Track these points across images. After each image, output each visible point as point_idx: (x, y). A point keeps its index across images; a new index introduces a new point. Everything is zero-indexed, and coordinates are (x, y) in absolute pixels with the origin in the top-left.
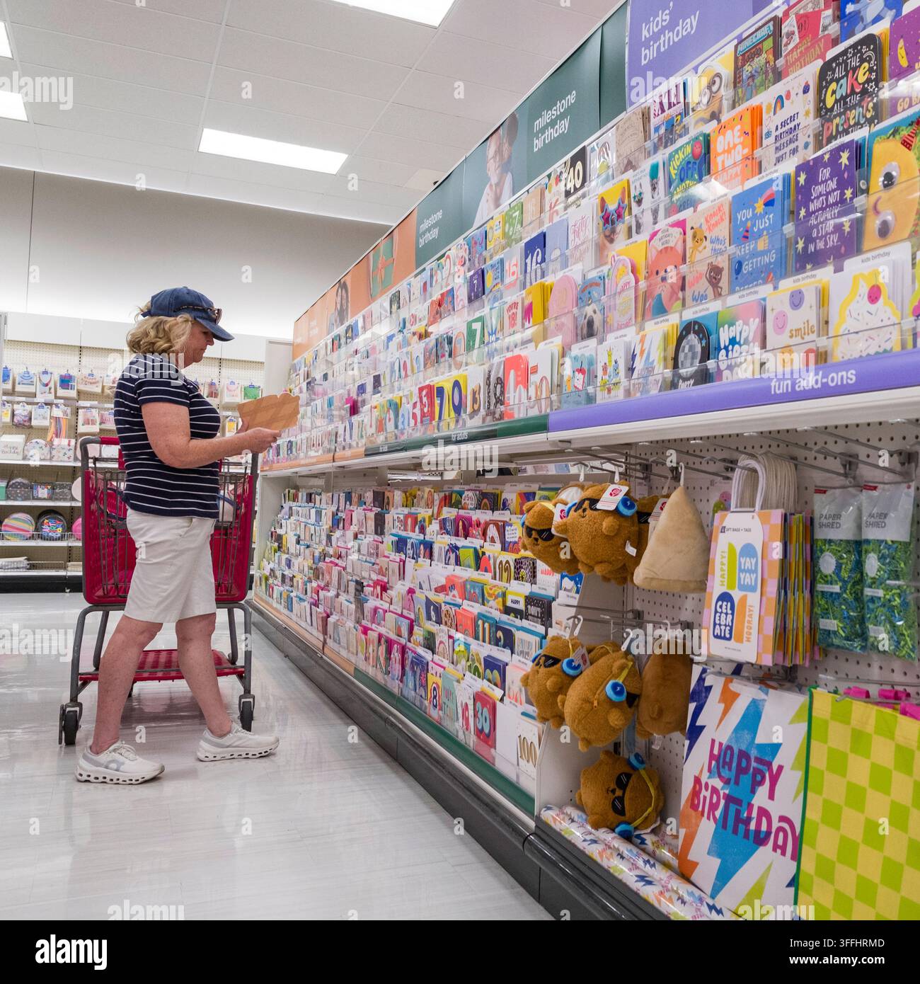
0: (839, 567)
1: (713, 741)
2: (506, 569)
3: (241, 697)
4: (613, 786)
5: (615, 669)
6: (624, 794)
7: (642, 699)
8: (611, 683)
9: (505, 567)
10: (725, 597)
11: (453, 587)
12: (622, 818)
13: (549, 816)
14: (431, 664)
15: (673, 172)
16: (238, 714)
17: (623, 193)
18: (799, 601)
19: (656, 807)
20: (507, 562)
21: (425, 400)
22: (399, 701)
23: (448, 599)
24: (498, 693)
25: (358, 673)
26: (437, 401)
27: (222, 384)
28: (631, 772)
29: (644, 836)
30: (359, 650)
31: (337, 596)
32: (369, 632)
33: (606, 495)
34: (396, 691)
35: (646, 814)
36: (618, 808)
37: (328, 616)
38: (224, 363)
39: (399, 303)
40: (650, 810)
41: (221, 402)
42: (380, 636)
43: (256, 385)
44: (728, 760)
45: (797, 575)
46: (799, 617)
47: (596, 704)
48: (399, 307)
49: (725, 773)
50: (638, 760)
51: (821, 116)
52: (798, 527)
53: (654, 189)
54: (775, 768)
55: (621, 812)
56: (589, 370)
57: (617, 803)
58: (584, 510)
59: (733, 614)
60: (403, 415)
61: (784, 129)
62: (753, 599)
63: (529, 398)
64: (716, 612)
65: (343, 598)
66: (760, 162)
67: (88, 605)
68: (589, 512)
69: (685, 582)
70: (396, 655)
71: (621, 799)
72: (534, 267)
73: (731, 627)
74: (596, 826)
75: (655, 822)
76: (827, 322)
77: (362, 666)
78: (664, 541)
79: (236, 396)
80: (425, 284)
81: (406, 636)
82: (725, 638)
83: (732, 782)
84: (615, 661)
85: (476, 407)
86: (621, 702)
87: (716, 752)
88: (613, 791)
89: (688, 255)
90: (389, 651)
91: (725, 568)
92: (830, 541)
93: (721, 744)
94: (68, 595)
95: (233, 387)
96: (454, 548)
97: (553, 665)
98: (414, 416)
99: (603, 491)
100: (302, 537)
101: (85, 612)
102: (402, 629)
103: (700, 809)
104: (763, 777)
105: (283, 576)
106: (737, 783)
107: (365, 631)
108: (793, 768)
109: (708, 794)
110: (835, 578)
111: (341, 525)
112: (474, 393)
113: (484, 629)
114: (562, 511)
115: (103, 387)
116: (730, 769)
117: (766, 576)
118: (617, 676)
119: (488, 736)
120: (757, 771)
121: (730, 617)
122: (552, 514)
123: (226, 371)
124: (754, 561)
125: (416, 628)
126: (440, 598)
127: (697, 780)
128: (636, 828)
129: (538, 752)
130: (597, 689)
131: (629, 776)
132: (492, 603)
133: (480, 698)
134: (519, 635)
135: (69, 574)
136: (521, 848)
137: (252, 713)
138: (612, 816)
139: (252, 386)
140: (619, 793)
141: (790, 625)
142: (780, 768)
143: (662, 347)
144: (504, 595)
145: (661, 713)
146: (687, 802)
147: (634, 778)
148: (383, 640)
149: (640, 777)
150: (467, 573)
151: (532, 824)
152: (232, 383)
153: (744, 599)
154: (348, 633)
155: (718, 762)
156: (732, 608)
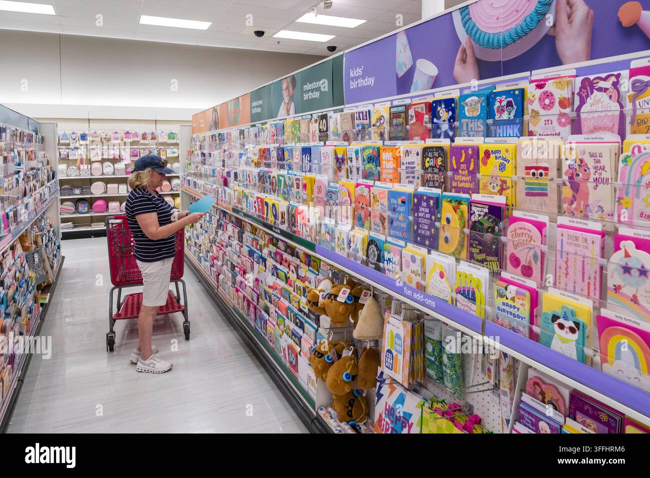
0: (434, 350)
1: (386, 403)
2: (299, 290)
3: (184, 323)
4: (347, 405)
5: (346, 367)
6: (352, 409)
7: (358, 376)
8: (345, 374)
9: (299, 288)
10: (389, 351)
11: (276, 289)
12: (351, 419)
13: (322, 413)
14: (268, 321)
15: (365, 157)
16: (183, 331)
17: (344, 153)
18: (418, 358)
19: (365, 412)
20: (299, 286)
21: (260, 203)
22: (255, 330)
23: (274, 293)
24: (298, 349)
25: (234, 308)
26: (266, 208)
27: (157, 132)
28: (354, 398)
29: (361, 426)
30: (235, 298)
31: (223, 265)
32: (239, 292)
33: (341, 294)
34: (253, 325)
35: (361, 417)
36: (350, 414)
37: (219, 275)
38: (157, 122)
39: (244, 135)
40: (363, 415)
41: (157, 141)
42: (244, 297)
43: (174, 132)
44: (392, 413)
45: (418, 348)
46: (419, 364)
47: (339, 382)
48: (244, 138)
49: (391, 417)
50: (357, 393)
51: (424, 169)
52: (418, 329)
53: (357, 159)
54: (410, 423)
55: (351, 416)
56: (332, 235)
57: (349, 412)
58: (332, 300)
59: (393, 360)
60: (249, 203)
61: (410, 166)
62: (400, 357)
63: (307, 231)
64: (386, 356)
65: (225, 267)
66: (400, 174)
67: (113, 286)
68: (333, 301)
69: (374, 336)
70: (252, 309)
71: (351, 411)
72: (306, 162)
73: (392, 365)
74: (341, 421)
75: (365, 419)
76: (425, 273)
77: (237, 306)
78: (365, 320)
79: (165, 138)
80: (256, 134)
81: (256, 301)
82: (389, 368)
83: (394, 423)
84: (346, 362)
85: (283, 221)
86: (350, 381)
87: (388, 407)
88: (348, 407)
89: (371, 204)
90: (249, 306)
91: (389, 339)
92: (430, 339)
93: (389, 405)
94: (93, 239)
95: (163, 134)
96: (276, 268)
97: (320, 357)
98: (255, 207)
99: (339, 291)
100: (203, 225)
101: (113, 289)
102: (254, 298)
103: (382, 428)
104: (406, 425)
105: (195, 243)
106: (396, 423)
107: (237, 291)
108: (417, 425)
109: (385, 423)
110: (432, 354)
111: (222, 228)
112: (282, 214)
113: (291, 316)
114: (323, 295)
115: (101, 138)
116: (393, 417)
117: (405, 350)
118: (347, 370)
119: (295, 366)
120: (403, 422)
121: (391, 360)
122: (318, 296)
123: (159, 126)
124: (401, 342)
125: (260, 299)
126: (271, 291)
127: (381, 415)
128: (357, 422)
129: (316, 386)
130: (339, 375)
131: (354, 400)
132: (294, 303)
133: (290, 347)
134: (306, 325)
135: (93, 229)
136: (310, 423)
137: (189, 330)
138: (347, 418)
139: (172, 133)
140: (350, 408)
141: (415, 368)
142: (412, 424)
143: (362, 244)
144: (299, 302)
145: (366, 383)
146: (377, 422)
147: (355, 402)
148: (245, 300)
149: (359, 401)
150: (282, 284)
151: (315, 414)
152: (163, 132)
153: (397, 355)
154: (229, 288)
155: (388, 412)
156: (393, 357)
